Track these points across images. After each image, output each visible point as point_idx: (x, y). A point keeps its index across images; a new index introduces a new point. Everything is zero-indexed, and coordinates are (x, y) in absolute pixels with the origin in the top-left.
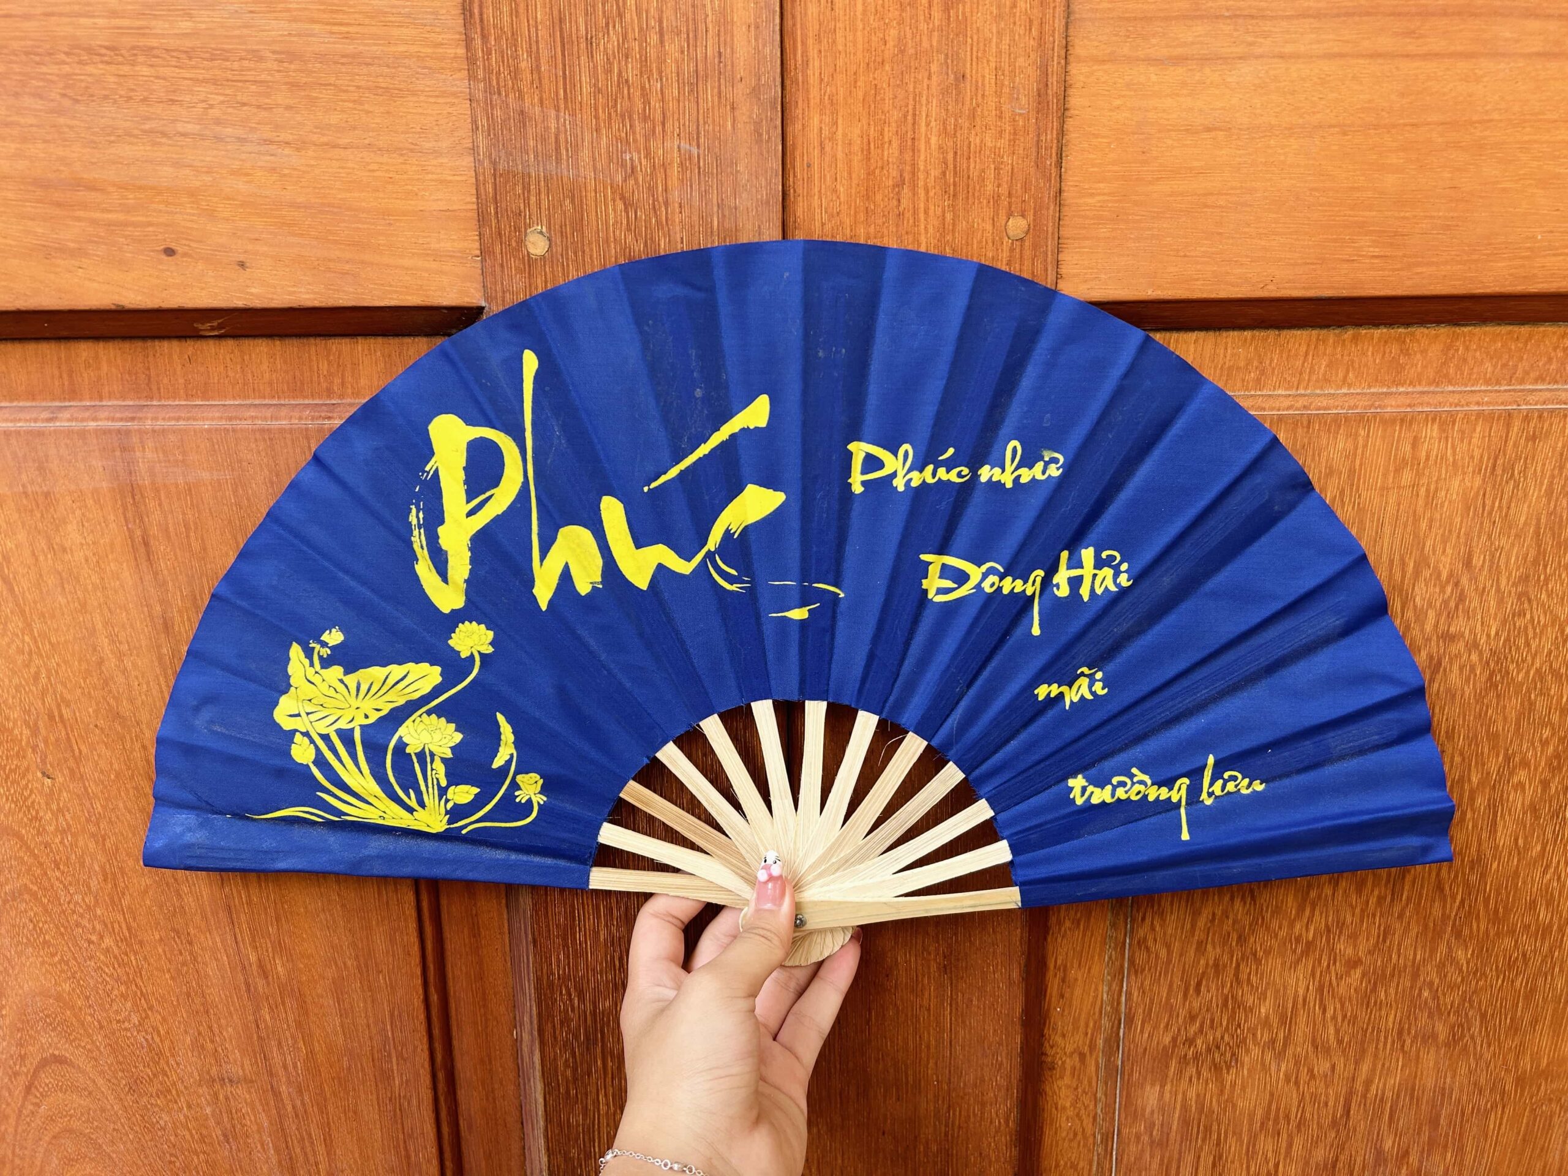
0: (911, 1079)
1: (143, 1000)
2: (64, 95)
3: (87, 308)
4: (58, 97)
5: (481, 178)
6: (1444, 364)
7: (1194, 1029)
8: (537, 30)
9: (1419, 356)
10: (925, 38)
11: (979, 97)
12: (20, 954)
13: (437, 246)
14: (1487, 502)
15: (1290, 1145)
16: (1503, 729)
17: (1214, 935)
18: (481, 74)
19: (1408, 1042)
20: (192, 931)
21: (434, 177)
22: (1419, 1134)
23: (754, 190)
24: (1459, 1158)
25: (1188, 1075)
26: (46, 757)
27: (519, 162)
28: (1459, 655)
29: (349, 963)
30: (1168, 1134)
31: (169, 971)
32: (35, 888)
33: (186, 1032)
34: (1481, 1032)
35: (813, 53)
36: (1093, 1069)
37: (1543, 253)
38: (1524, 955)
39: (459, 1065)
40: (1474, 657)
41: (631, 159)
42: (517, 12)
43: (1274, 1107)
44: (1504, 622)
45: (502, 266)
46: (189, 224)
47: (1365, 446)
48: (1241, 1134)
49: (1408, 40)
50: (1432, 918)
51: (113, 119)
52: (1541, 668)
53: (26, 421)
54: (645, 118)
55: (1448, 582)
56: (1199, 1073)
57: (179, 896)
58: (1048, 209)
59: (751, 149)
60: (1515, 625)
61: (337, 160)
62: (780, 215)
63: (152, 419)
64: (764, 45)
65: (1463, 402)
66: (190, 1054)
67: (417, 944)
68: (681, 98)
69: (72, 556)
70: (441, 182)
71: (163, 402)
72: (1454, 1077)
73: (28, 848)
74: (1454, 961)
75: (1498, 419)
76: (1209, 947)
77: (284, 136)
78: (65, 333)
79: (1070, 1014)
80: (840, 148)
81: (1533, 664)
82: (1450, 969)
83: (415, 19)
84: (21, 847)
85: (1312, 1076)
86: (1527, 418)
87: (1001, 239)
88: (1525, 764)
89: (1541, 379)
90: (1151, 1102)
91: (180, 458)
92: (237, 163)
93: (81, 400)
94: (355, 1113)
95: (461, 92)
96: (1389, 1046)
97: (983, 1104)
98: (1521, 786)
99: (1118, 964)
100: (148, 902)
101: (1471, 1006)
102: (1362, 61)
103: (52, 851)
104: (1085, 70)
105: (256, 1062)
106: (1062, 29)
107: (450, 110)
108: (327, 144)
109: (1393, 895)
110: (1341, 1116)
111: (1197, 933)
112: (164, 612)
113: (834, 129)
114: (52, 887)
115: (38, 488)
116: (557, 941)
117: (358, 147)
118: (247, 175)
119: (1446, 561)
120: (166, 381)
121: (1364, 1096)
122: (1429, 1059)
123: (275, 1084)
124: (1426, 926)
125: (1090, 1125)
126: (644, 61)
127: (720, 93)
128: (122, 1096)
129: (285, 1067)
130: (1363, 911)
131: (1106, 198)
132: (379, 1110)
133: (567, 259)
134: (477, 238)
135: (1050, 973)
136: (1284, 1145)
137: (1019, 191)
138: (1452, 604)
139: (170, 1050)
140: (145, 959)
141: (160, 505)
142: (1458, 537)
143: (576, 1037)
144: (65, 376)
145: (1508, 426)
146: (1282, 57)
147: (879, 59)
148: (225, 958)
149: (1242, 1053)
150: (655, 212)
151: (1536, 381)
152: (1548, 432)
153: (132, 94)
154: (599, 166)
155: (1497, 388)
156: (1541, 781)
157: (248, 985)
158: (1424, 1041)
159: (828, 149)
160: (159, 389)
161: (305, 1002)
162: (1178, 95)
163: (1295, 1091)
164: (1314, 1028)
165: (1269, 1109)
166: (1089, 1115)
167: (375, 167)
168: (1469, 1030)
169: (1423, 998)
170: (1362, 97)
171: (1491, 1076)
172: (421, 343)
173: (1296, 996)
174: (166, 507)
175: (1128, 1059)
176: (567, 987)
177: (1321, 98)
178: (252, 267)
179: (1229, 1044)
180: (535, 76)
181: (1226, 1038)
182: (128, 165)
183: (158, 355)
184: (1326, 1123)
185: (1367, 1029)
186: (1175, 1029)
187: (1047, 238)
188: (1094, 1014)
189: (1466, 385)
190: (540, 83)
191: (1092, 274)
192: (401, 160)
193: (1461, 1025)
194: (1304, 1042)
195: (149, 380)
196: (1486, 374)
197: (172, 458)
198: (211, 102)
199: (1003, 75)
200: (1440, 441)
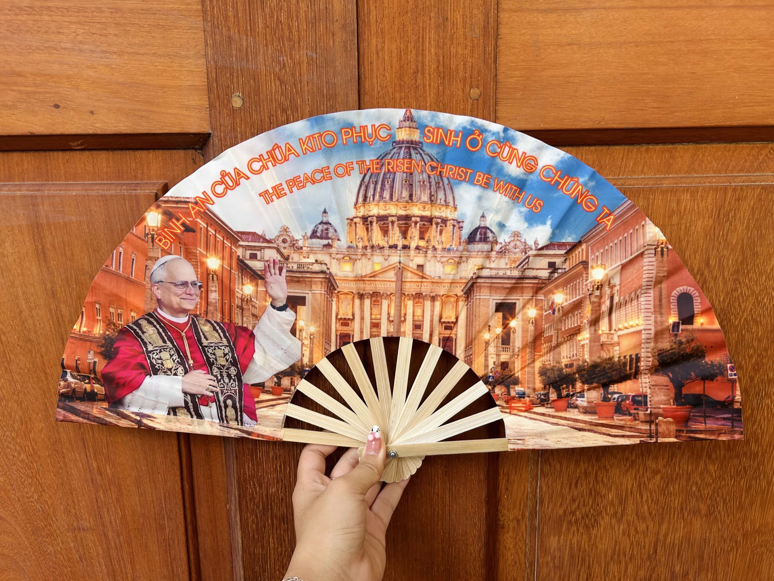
0: (429, 531)
1: (40, 487)
2: (7, 30)
3: (16, 134)
4: (4, 31)
5: (210, 70)
6: (692, 163)
7: (574, 507)
9: (679, 159)
11: (455, 29)
13: (188, 103)
14: (716, 232)
15: (626, 569)
18: (209, 18)
19: (686, 514)
20: (64, 450)
21: (186, 69)
22: (693, 563)
23: (344, 75)
24: (715, 576)
25: (572, 530)
27: (228, 62)
29: (143, 468)
30: (563, 563)
31: (53, 472)
33: (61, 503)
34: (723, 508)
35: (372, 8)
36: (524, 528)
37: (739, 106)
38: (744, 468)
39: (199, 523)
41: (283, 60)
43: (617, 548)
44: (727, 293)
45: (220, 113)
46: (67, 93)
47: (653, 204)
48: (601, 562)
51: (31, 41)
52: (747, 318)
54: (290, 40)
55: (697, 273)
56: (578, 530)
57: (59, 433)
58: (490, 84)
59: (342, 55)
60: (733, 296)
61: (139, 61)
62: (357, 87)
63: (48, 190)
64: (348, 4)
65: (702, 182)
66: (63, 515)
67: (178, 458)
68: (308, 30)
69: (8, 259)
70: (190, 71)
71: (54, 182)
72: (710, 533)
74: (708, 471)
75: (720, 190)
77: (113, 49)
78: (6, 148)
79: (511, 499)
80: (386, 54)
81: (743, 316)
82: (706, 476)
85: (637, 532)
86: (735, 190)
87: (467, 99)
89: (741, 170)
90: (554, 545)
91: (61, 209)
92: (90, 62)
93: (14, 181)
94: (146, 547)
95: (200, 27)
96: (676, 516)
97: (467, 545)
99: (535, 472)
100: (43, 436)
101: (718, 496)
102: (644, 10)
104: (507, 15)
105: (96, 520)
107: (194, 36)
108: (134, 53)
110: (653, 554)
112: (52, 287)
113: (383, 45)
116: (247, 457)
117: (149, 55)
118: (97, 68)
119: (696, 263)
120: (55, 172)
121: (664, 542)
123: (106, 532)
125: (523, 558)
126: (289, 11)
127: (327, 27)
128: (29, 537)
129: (111, 522)
131: (519, 79)
132: (158, 546)
133: (252, 109)
134: (207, 99)
135: (501, 477)
136: (623, 569)
137: (476, 75)
139: (53, 513)
140: (41, 465)
141: (51, 233)
142: (702, 250)
143: (258, 507)
145: (725, 193)
146: (604, 8)
147: (405, 11)
148: (81, 465)
149: (600, 518)
150: (295, 86)
151: (739, 171)
152: (746, 197)
153: (40, 29)
154: (267, 63)
155: (719, 175)
156: (749, 377)
157: (92, 479)
158: (694, 514)
159: (380, 54)
160: (52, 176)
161: (121, 489)
162: (553, 27)
163: (628, 540)
164: (637, 506)
165: (615, 549)
166: (522, 552)
167: (158, 64)
168: (717, 508)
169: (693, 491)
170: (645, 28)
171: (730, 532)
172: (182, 153)
173: (627, 489)
174: (54, 234)
175: (541, 522)
176: (253, 481)
177: (625, 29)
178: (97, 114)
179: (593, 514)
180: (236, 19)
181: (592, 511)
182: (37, 64)
183: (52, 159)
184: (645, 557)
185: (664, 507)
186: (565, 506)
187: (490, 99)
188: (524, 499)
189: (704, 174)
190: (238, 23)
191: (513, 116)
192: (170, 61)
193: (713, 506)
194: (632, 514)
195: (47, 171)
196: (713, 168)
197: (57, 210)
198: (78, 33)
199: (467, 18)
200: (690, 202)
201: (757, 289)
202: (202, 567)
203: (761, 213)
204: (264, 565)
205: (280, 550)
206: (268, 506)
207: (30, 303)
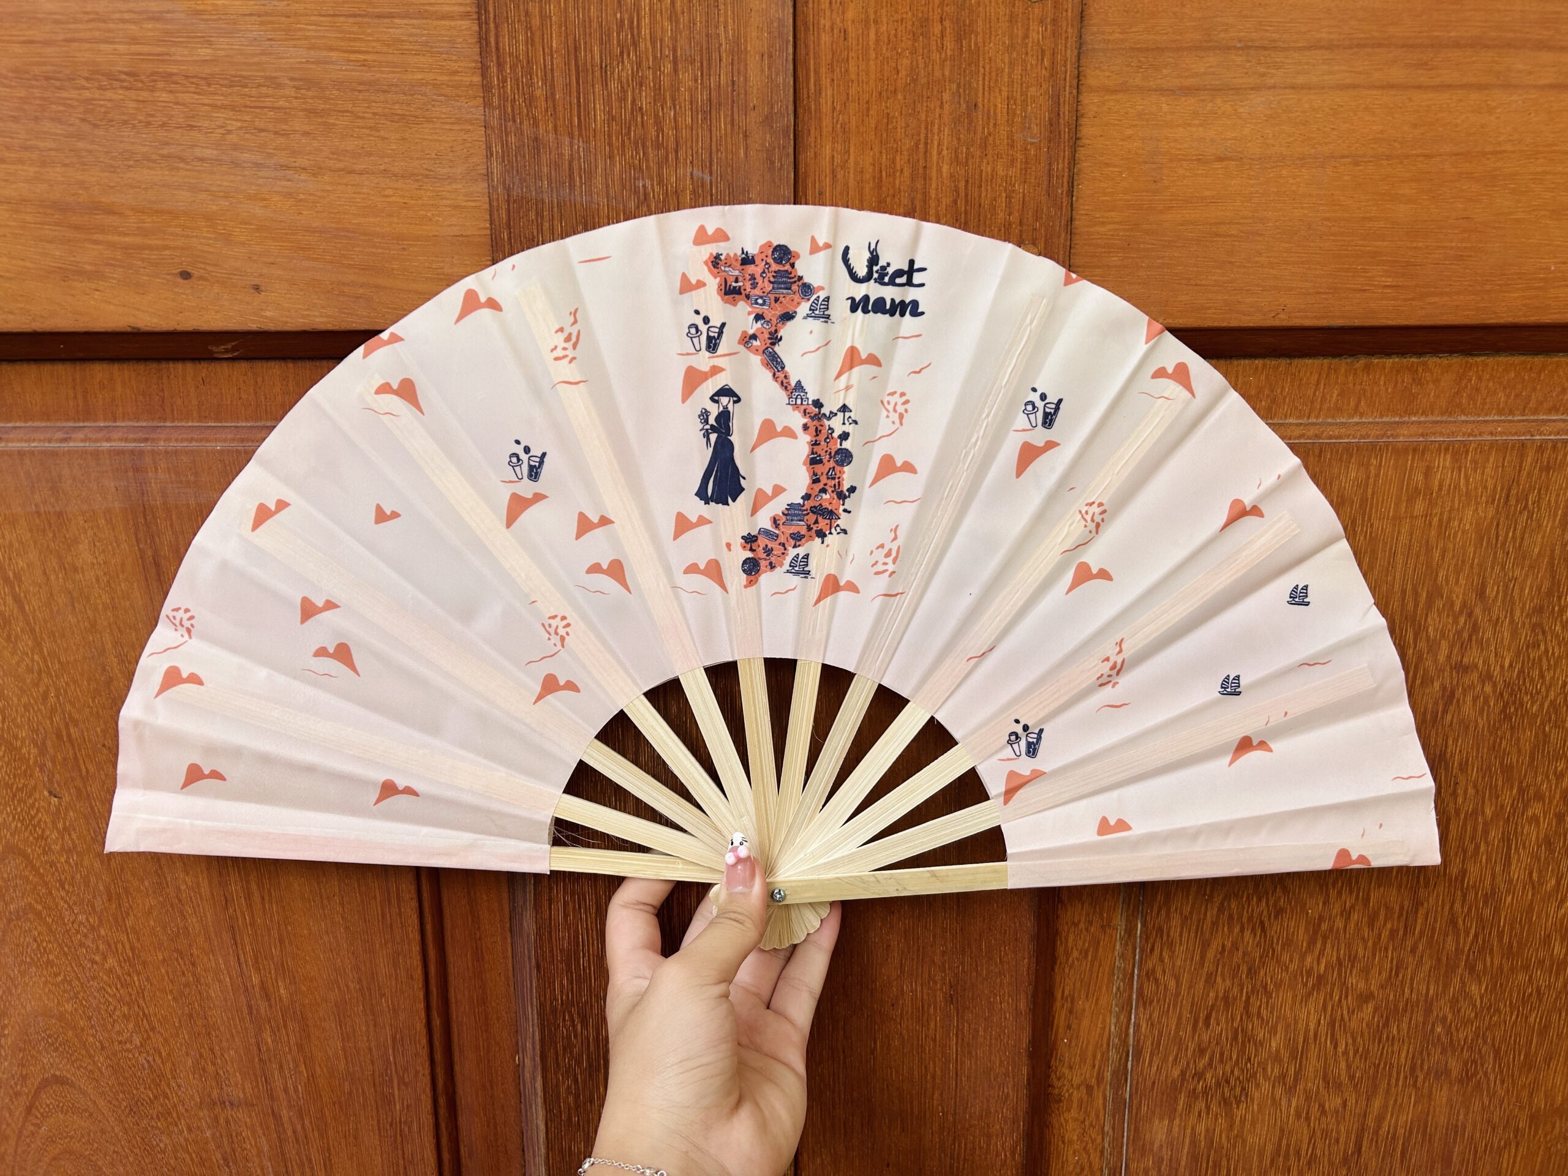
0: (916, 1110)
1: (145, 1021)
2: (83, 120)
3: (103, 330)
4: (77, 121)
5: (495, 204)
6: (1457, 393)
7: (1203, 1062)
8: (552, 58)
10: (937, 67)
12: (23, 974)
13: (450, 270)
14: (1500, 532)
16: (1518, 761)
17: (1224, 967)
18: (496, 100)
19: (1421, 1078)
20: (195, 951)
21: (449, 202)
25: (1197, 1109)
26: (53, 775)
27: (533, 189)
28: (1472, 686)
29: (352, 986)
30: (1177, 1171)
31: (171, 992)
32: (40, 907)
33: (187, 1054)
34: (1494, 1068)
35: (825, 82)
36: (1101, 1102)
37: (1557, 284)
39: (460, 1091)
40: (1488, 689)
41: (644, 186)
42: (532, 40)
43: (1284, 1142)
44: (1518, 653)
46: (206, 248)
47: (1377, 475)
48: (1251, 1169)
49: (1420, 72)
50: (1445, 952)
51: (132, 143)
52: (1555, 700)
53: (40, 441)
54: (658, 146)
55: (1461, 612)
56: (1208, 1108)
57: (184, 917)
58: (1059, 237)
59: (763, 176)
60: (1529, 657)
61: (353, 185)
63: (165, 440)
64: (777, 74)
65: (1476, 432)
66: (191, 1077)
67: (420, 968)
68: (695, 126)
69: (84, 576)
70: (455, 207)
71: (176, 424)
72: (1466, 1114)
73: (33, 867)
74: (1467, 996)
75: (1512, 450)
76: (1219, 979)
77: (302, 161)
78: (81, 355)
79: (1077, 1045)
80: (852, 175)
81: (1547, 696)
82: (1464, 1005)
83: (431, 47)
84: (26, 866)
85: (1323, 1112)
86: (1541, 449)
88: (1539, 797)
89: (1554, 409)
90: (1159, 1136)
91: (192, 478)
92: (253, 187)
93: (95, 421)
94: (355, 1138)
95: (477, 119)
96: (1401, 1083)
97: (989, 1136)
98: (1535, 819)
99: (1126, 995)
100: (152, 923)
101: (1485, 1042)
102: (1375, 92)
103: (57, 870)
104: (1096, 100)
105: (257, 1084)
106: (1074, 59)
107: (465, 137)
108: (343, 170)
109: (1406, 928)
110: (1353, 1153)
111: (1206, 965)
113: (846, 157)
114: (57, 906)
115: (50, 509)
116: (560, 966)
117: (373, 173)
118: (265, 199)
119: (1460, 592)
120: (179, 402)
121: (1376, 1132)
123: (276, 1108)
124: (1439, 960)
125: (1097, 1160)
126: (658, 89)
127: (733, 120)
128: (123, 1118)
129: (286, 1090)
130: (1374, 944)
131: (1118, 227)
132: (380, 1136)
135: (1058, 1004)
137: (1031, 219)
138: (1465, 635)
139: (171, 1071)
140: (148, 979)
141: (172, 525)
142: (1472, 567)
143: (579, 1063)
144: (80, 397)
145: (1522, 457)
146: (1293, 88)
147: (891, 88)
148: (228, 980)
149: (1252, 1088)
151: (1549, 411)
153: (151, 119)
154: (612, 193)
155: (1510, 418)
156: (1555, 814)
157: (250, 1007)
158: (1438, 1077)
159: (840, 176)
160: (172, 411)
161: (307, 1026)
162: (1189, 125)
163: (1306, 1127)
164: (1325, 1063)
165: (1280, 1144)
166: (1096, 1149)
167: (389, 192)
168: (1482, 1066)
169: (1436, 1034)
170: (1374, 128)
171: (1504, 1113)
173: (1307, 1031)
174: (177, 527)
175: (1136, 1093)
176: (570, 1013)
177: (1333, 129)
178: (266, 291)
179: (1239, 1078)
180: (550, 104)
181: (1236, 1072)
182: (146, 189)
183: (172, 376)
184: (1338, 1159)
185: (1379, 1064)
186: (1184, 1062)
188: (1102, 1046)
189: (1479, 415)
190: (555, 110)
192: (415, 186)
193: (1474, 1062)
194: (1316, 1077)
195: (163, 402)
196: (1499, 405)
197: (184, 479)
198: (229, 128)
199: (1015, 104)
200: (1452, 472)
206: (599, 1061)
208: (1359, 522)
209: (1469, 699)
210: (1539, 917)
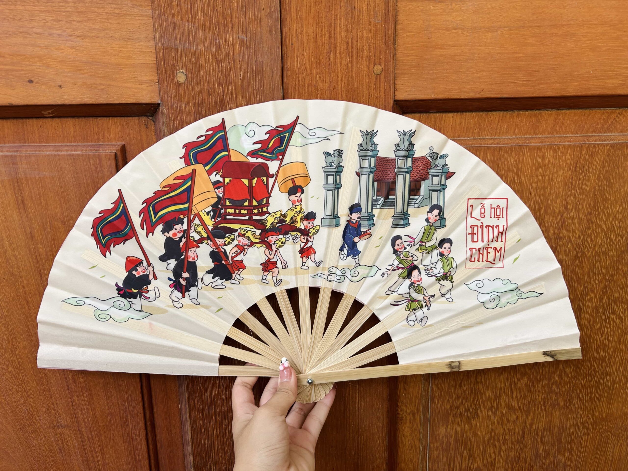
0: (342, 424)
1: (25, 393)
5: (158, 50)
6: (554, 126)
7: (459, 402)
9: (544, 122)
11: (361, 15)
13: (140, 78)
14: (573, 182)
15: (500, 451)
16: (583, 276)
18: (157, 7)
19: (548, 407)
21: (139, 50)
22: (553, 446)
23: (270, 54)
24: (570, 456)
25: (457, 421)
27: (173, 44)
28: (563, 246)
30: (450, 446)
31: (36, 381)
33: (43, 406)
34: (577, 402)
36: (418, 420)
37: (593, 79)
38: (594, 370)
39: (156, 420)
40: (570, 246)
41: (219, 42)
43: (493, 434)
44: (582, 231)
45: (167, 86)
46: (39, 70)
47: (523, 159)
48: (479, 446)
51: (8, 27)
52: (598, 251)
54: (224, 25)
56: (461, 421)
58: (390, 62)
59: (268, 37)
60: (586, 233)
61: (98, 43)
62: (281, 65)
63: (25, 151)
65: (562, 141)
66: (45, 415)
68: (239, 17)
70: (142, 52)
71: (30, 144)
72: (567, 421)
74: (565, 373)
75: (577, 148)
77: (77, 33)
79: (408, 397)
80: (305, 37)
81: (594, 249)
82: (564, 376)
85: (508, 422)
86: (589, 147)
87: (371, 74)
88: (592, 290)
89: (594, 131)
90: (442, 433)
91: (37, 167)
92: (58, 44)
94: (113, 440)
95: (149, 15)
96: (539, 409)
97: (373, 434)
98: (591, 299)
100: (26, 352)
101: (573, 392)
104: (404, 5)
105: (72, 419)
107: (144, 22)
108: (94, 37)
110: (521, 438)
112: (31, 231)
113: (302, 30)
117: (107, 38)
118: (63, 49)
119: (557, 206)
120: (31, 136)
121: (530, 430)
122: (556, 414)
123: (80, 428)
125: (418, 443)
126: (224, 2)
127: (255, 14)
128: (18, 433)
129: (84, 421)
131: (414, 57)
132: (123, 439)
133: (194, 83)
134: (156, 75)
135: (400, 380)
136: (498, 451)
137: (378, 54)
138: (560, 224)
139: (37, 413)
140: (26, 376)
141: (29, 186)
142: (562, 196)
143: (204, 407)
145: (581, 150)
147: (320, 1)
148: (58, 375)
149: (479, 412)
150: (229, 64)
151: (592, 132)
152: (598, 152)
153: (15, 17)
154: (206, 45)
155: (576, 135)
156: (599, 298)
157: (68, 386)
158: (554, 406)
159: (300, 37)
160: (28, 139)
161: (92, 394)
162: (442, 15)
163: (501, 428)
164: (509, 401)
165: (491, 435)
166: (417, 439)
167: (114, 46)
168: (573, 401)
169: (553, 388)
171: (582, 421)
172: (136, 119)
173: (501, 388)
174: (31, 187)
175: (432, 415)
177: (500, 16)
178: (64, 88)
179: (473, 408)
180: (179, 8)
181: (473, 406)
182: (14, 46)
183: (28, 125)
184: (515, 441)
185: (530, 402)
186: (451, 402)
187: (390, 74)
188: (418, 397)
189: (564, 134)
190: (181, 11)
191: (409, 88)
192: (125, 43)
193: (569, 400)
194: (505, 407)
195: (24, 135)
196: (572, 130)
197: (33, 167)
198: (47, 20)
199: (371, 7)
200: (553, 157)
201: (606, 228)
202: (159, 455)
203: (609, 166)
204: (209, 452)
205: (222, 440)
207: (13, 244)
208: (516, 178)
209: (562, 251)
210: (594, 340)
